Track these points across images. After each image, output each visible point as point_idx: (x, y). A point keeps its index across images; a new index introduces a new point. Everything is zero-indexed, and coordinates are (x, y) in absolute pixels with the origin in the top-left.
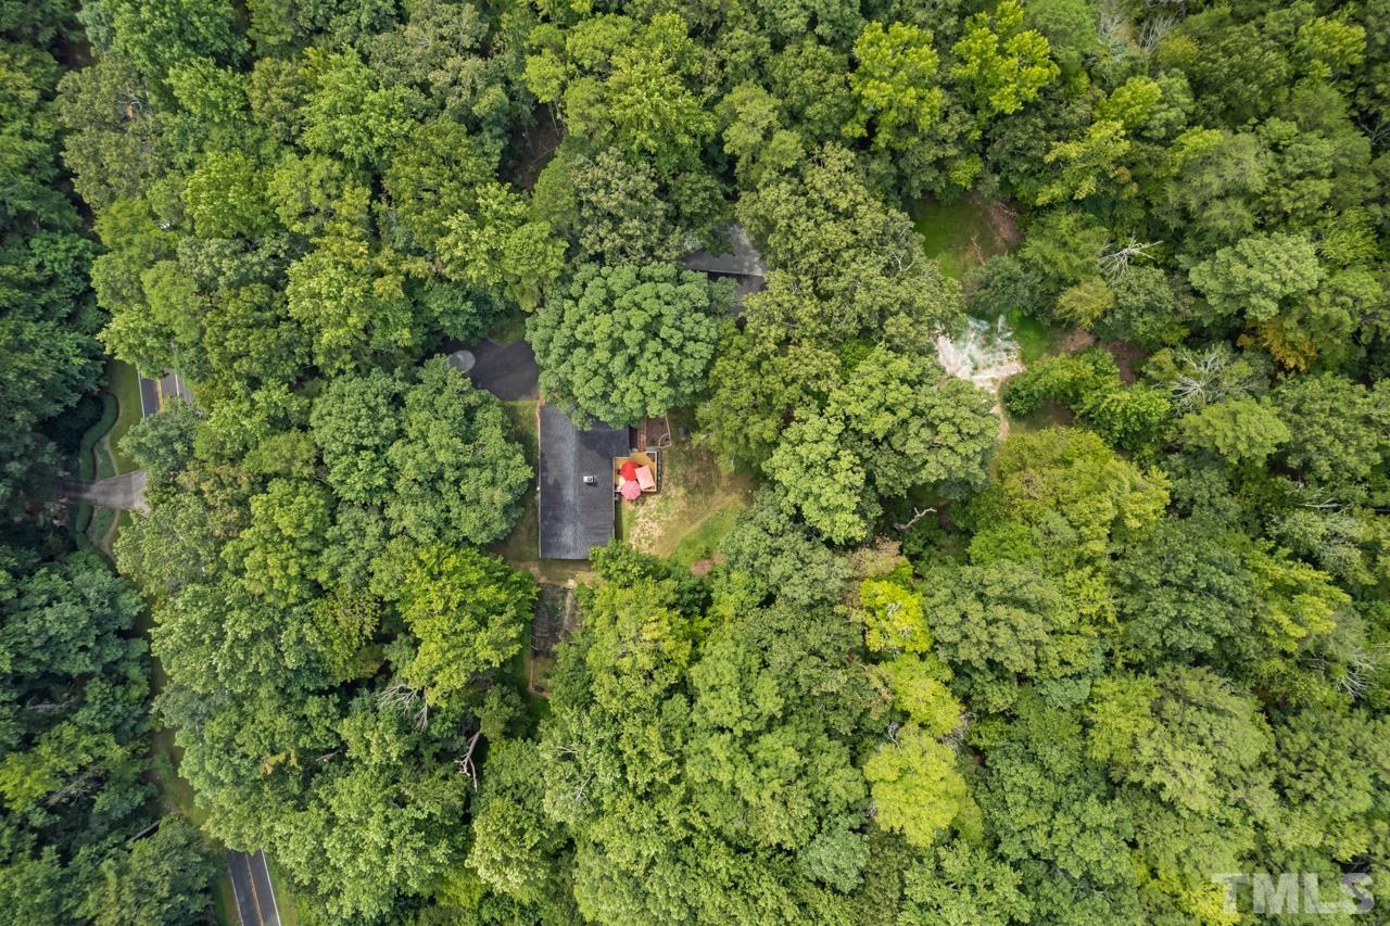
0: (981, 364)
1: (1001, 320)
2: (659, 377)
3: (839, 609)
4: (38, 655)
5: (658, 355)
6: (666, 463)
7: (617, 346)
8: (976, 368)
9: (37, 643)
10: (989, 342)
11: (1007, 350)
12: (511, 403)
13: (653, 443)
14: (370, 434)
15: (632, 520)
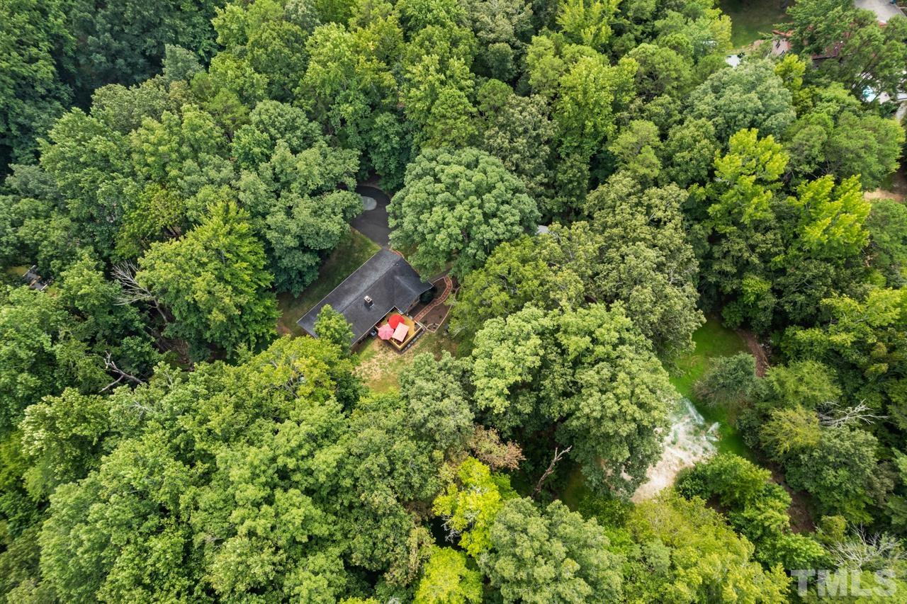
0: (680, 443)
1: (716, 426)
2: (460, 219)
3: (438, 454)
4: (14, 128)
5: (472, 206)
6: (421, 340)
7: (452, 187)
8: (674, 443)
9: (20, 120)
10: (696, 433)
11: (706, 449)
12: (370, 241)
13: (425, 323)
14: (278, 129)
15: (369, 356)
